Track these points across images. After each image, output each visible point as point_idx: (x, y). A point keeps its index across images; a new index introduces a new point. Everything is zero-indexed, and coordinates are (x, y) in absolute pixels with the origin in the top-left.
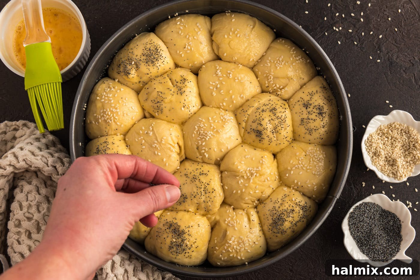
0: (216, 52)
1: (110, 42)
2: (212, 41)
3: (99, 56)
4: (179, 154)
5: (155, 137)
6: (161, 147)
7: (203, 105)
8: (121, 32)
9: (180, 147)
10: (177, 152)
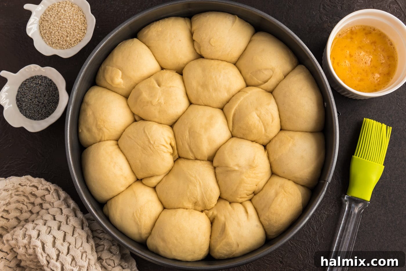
0: (198, 51)
1: (96, 52)
2: (193, 41)
3: (87, 66)
4: (172, 154)
5: (147, 140)
6: (155, 149)
7: (191, 103)
8: (106, 41)
9: (172, 147)
10: (170, 153)
